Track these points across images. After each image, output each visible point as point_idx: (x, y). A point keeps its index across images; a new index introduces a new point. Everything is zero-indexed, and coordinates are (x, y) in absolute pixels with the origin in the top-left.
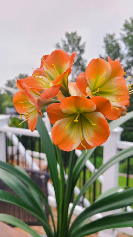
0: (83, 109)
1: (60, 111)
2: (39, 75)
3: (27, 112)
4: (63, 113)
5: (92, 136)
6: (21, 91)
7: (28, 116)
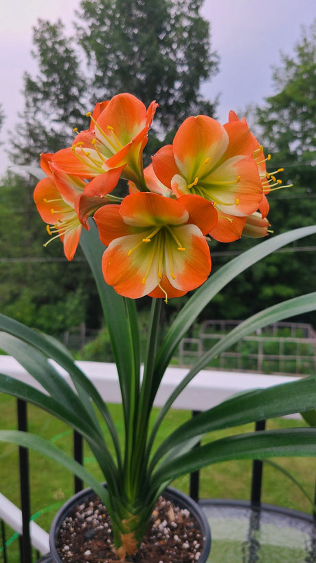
0: (166, 218)
1: (120, 221)
2: (83, 146)
3: (60, 221)
4: (125, 224)
5: (181, 272)
6: (48, 178)
7: (63, 229)
